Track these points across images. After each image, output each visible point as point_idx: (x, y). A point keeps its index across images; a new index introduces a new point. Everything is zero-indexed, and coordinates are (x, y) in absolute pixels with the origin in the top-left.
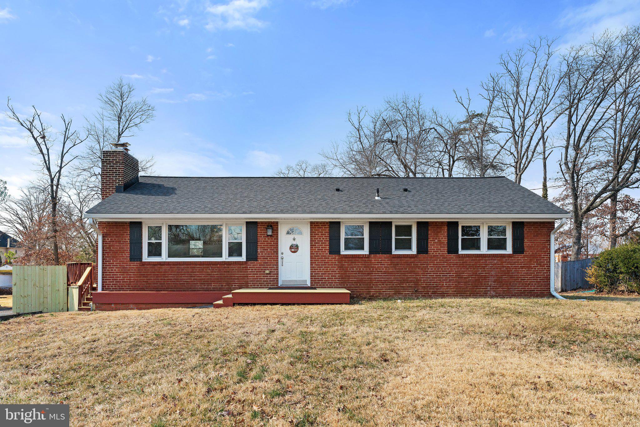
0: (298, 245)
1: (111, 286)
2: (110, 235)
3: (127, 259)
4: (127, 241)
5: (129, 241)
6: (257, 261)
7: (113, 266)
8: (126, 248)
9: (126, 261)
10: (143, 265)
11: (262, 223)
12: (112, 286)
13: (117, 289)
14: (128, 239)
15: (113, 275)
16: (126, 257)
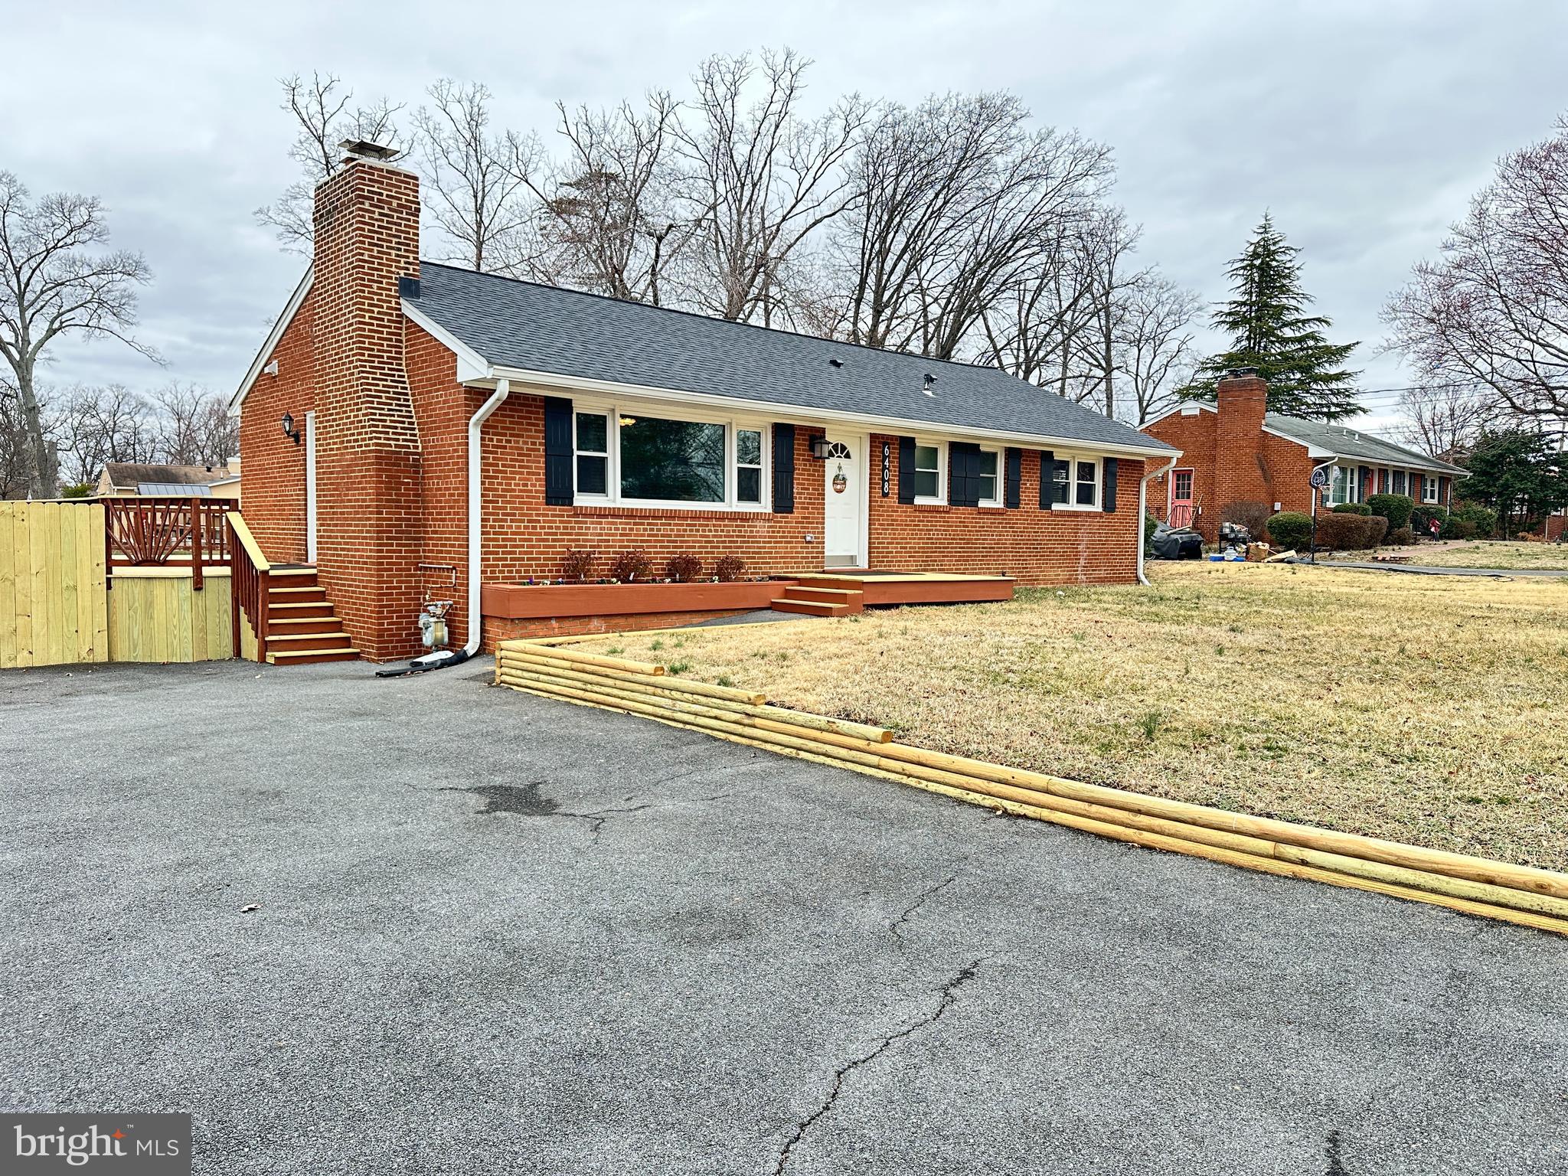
0: (847, 477)
1: (500, 572)
2: (496, 427)
3: (539, 498)
4: (539, 450)
5: (542, 448)
6: (792, 512)
7: (503, 514)
8: (536, 468)
9: (536, 503)
10: (576, 515)
11: (801, 428)
12: (503, 572)
13: (514, 578)
14: (540, 444)
15: (504, 540)
16: (536, 491)
